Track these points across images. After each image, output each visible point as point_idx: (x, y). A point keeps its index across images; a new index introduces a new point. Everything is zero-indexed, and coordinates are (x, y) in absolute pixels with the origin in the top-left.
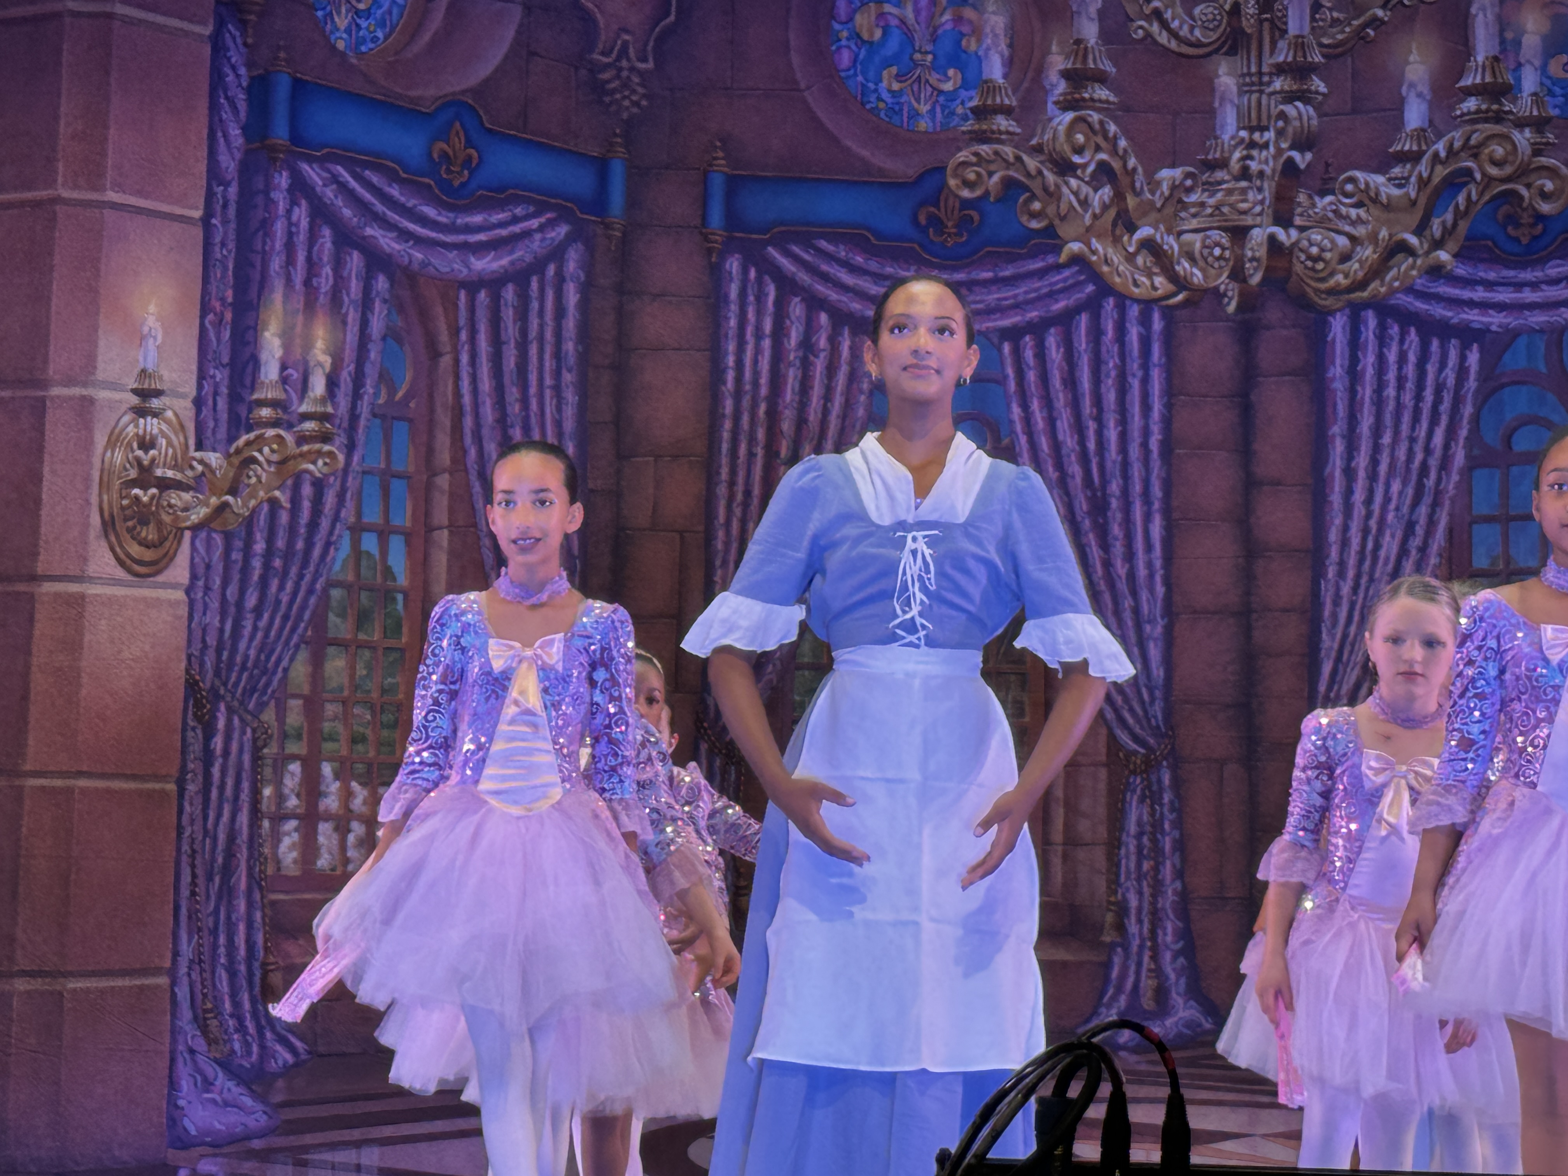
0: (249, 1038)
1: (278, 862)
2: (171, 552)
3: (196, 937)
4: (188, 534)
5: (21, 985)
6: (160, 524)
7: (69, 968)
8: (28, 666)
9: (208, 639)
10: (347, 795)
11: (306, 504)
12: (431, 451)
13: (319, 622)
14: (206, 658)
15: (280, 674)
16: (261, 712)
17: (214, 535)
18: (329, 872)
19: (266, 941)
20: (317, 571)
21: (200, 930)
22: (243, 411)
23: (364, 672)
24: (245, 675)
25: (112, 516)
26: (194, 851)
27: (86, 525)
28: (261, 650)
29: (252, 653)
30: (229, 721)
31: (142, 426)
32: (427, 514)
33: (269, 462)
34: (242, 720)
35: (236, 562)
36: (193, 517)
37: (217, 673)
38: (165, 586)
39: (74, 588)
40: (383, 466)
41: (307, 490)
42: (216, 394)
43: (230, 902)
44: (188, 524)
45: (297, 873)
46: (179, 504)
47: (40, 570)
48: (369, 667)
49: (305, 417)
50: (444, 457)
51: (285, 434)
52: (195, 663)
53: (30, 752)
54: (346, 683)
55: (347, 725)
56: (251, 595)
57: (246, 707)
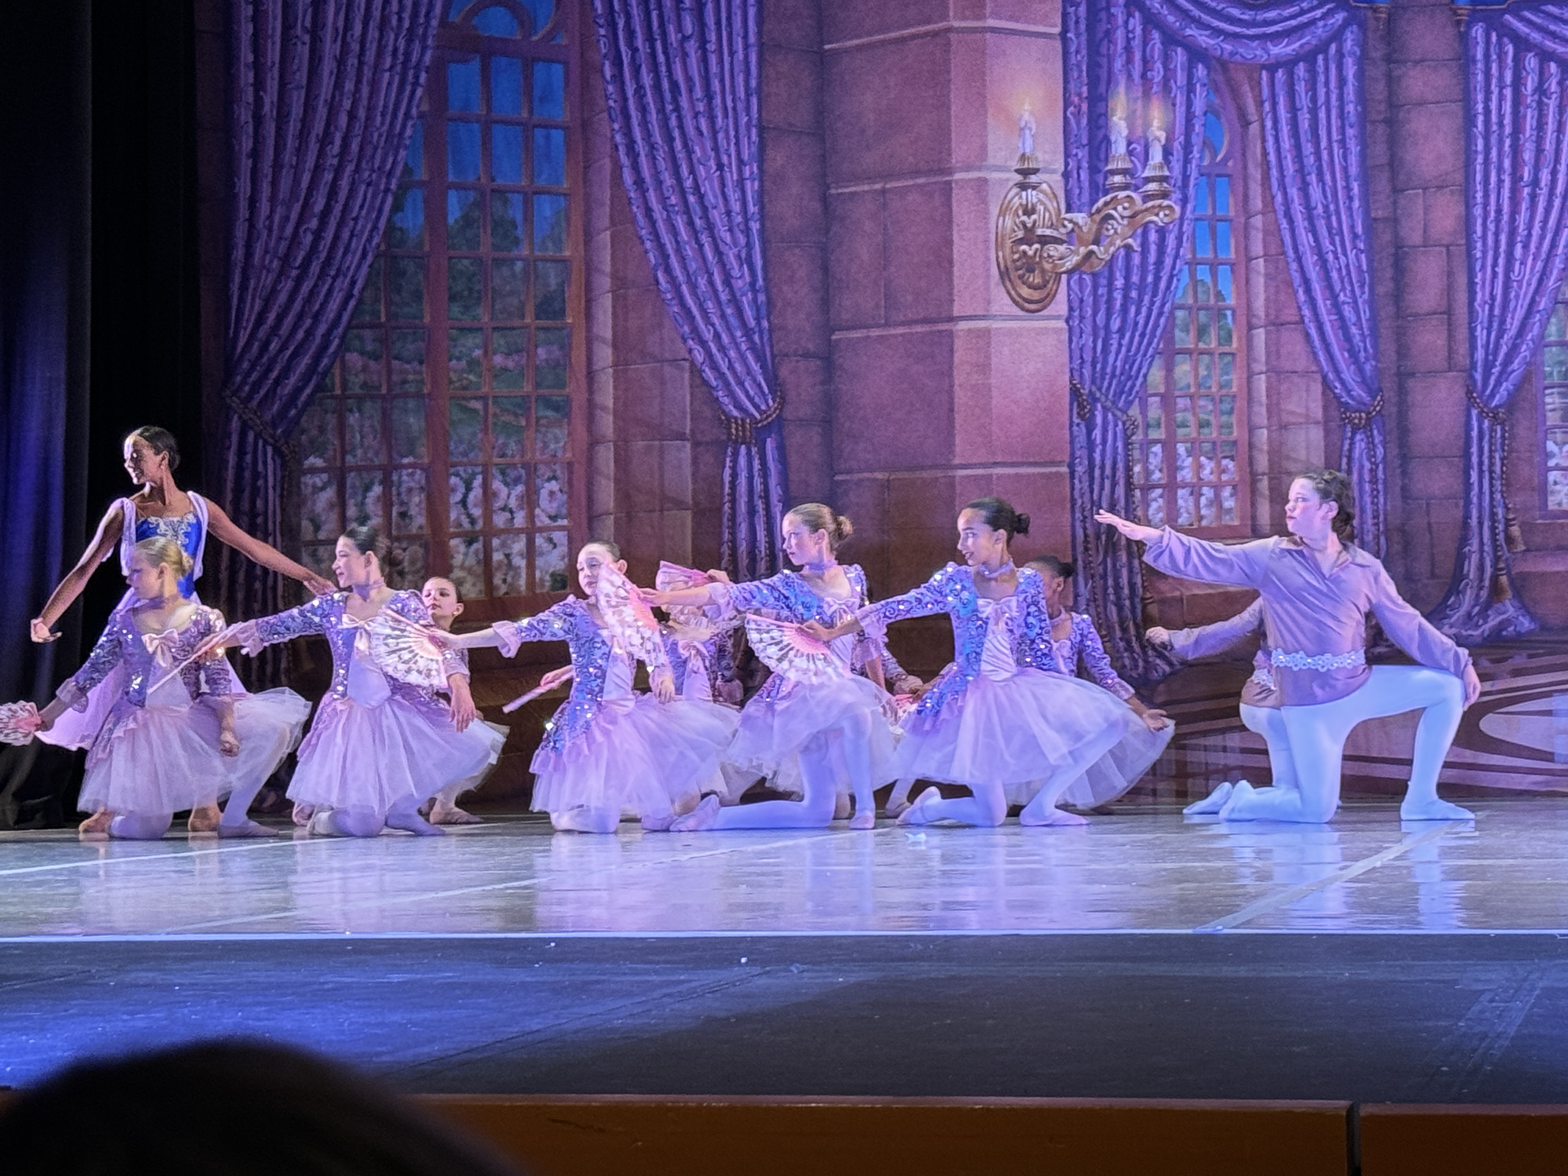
2: (1053, 292)
3: (1091, 581)
4: (1064, 277)
6: (1043, 271)
8: (952, 386)
9: (1084, 356)
10: (1200, 467)
11: (1153, 248)
12: (1246, 197)
13: (1168, 336)
14: (1084, 371)
15: (1140, 379)
16: (1128, 408)
17: (1084, 276)
19: (1143, 581)
20: (1164, 297)
21: (1093, 576)
22: (1100, 178)
23: (1206, 373)
24: (1114, 382)
25: (1006, 267)
27: (988, 277)
28: (1125, 362)
29: (1119, 363)
30: (1105, 418)
31: (1024, 197)
32: (1247, 248)
33: (1123, 217)
34: (1114, 415)
35: (1102, 296)
36: (1067, 264)
37: (1093, 382)
38: (1050, 318)
40: (1210, 212)
41: (1153, 236)
42: (1079, 168)
43: (1114, 553)
44: (1064, 269)
46: (1056, 254)
47: (956, 313)
48: (1208, 368)
49: (1148, 180)
50: (1257, 203)
51: (1133, 195)
52: (1076, 375)
53: (958, 450)
54: (1192, 382)
55: (1194, 414)
56: (1115, 320)
57: (1117, 406)
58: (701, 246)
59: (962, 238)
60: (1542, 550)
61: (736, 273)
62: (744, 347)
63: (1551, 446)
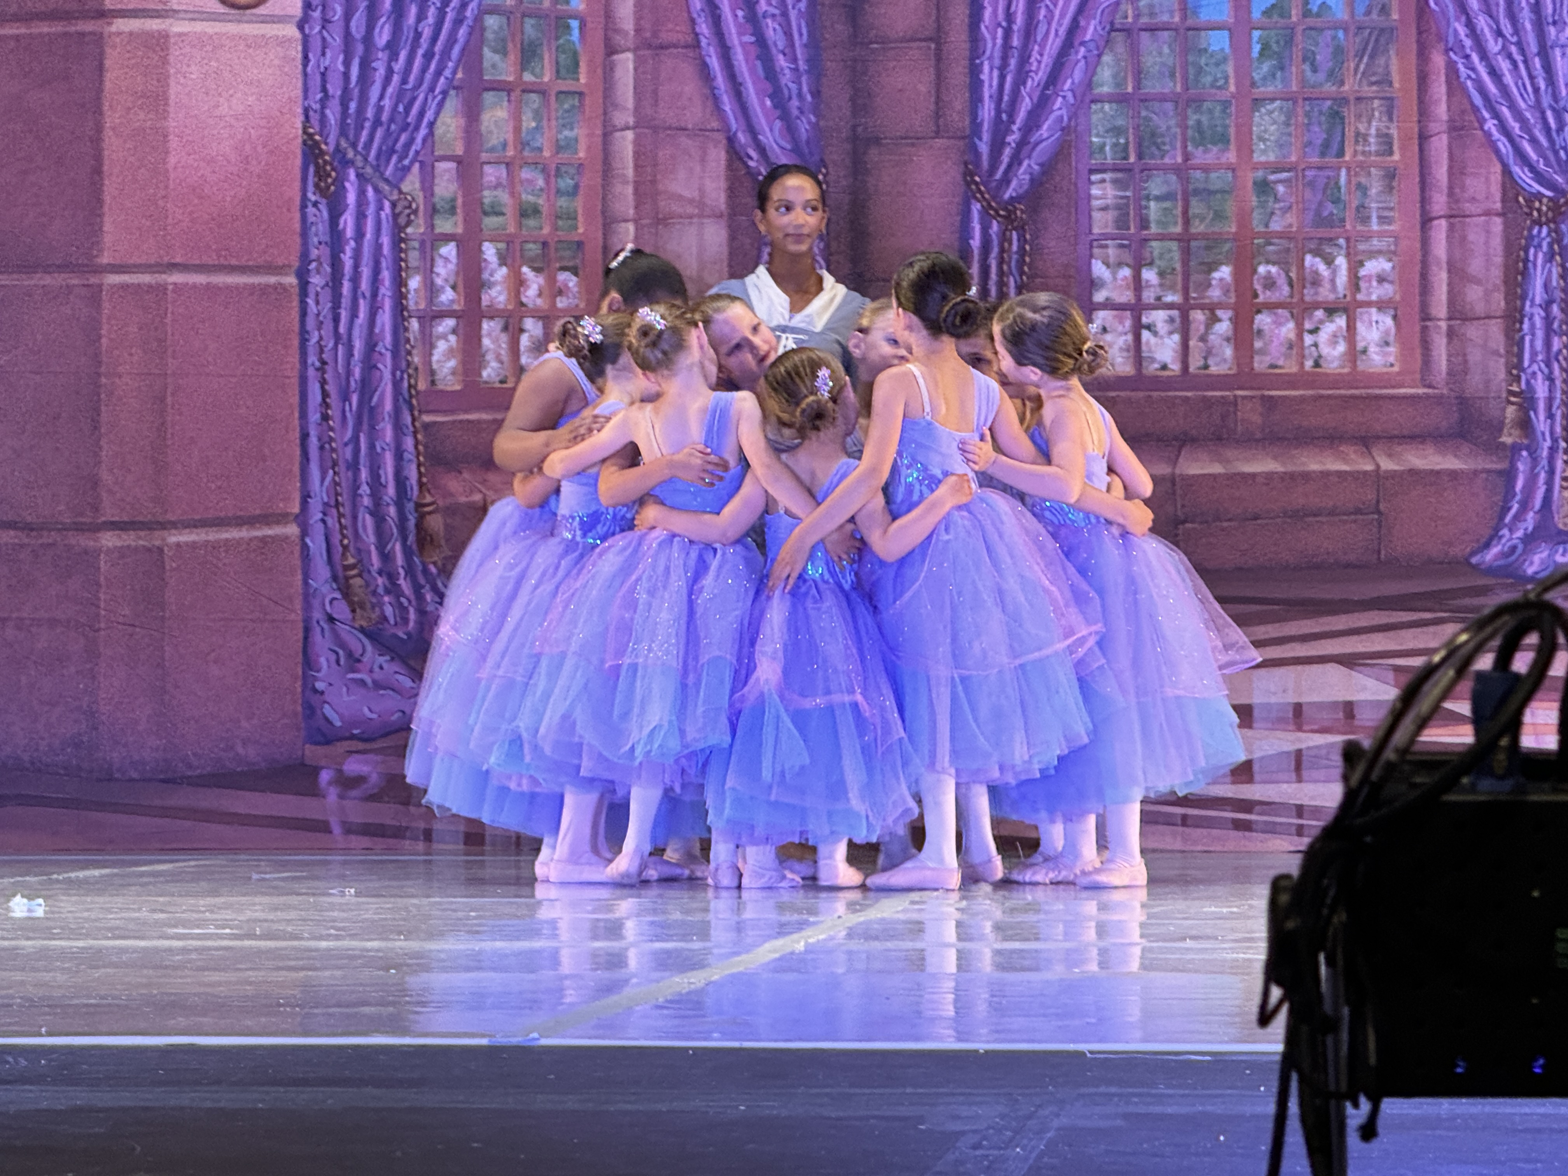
0: (403, 600)
1: (432, 373)
3: (331, 472)
5: (109, 540)
7: (170, 517)
8: (99, 129)
9: (329, 86)
10: (519, 283)
13: (472, 58)
14: (328, 112)
15: (423, 131)
16: (402, 179)
18: (498, 385)
19: (420, 474)
21: (335, 464)
24: (379, 133)
26: (324, 363)
29: (387, 103)
30: (361, 193)
34: (377, 190)
37: (343, 131)
38: (269, 19)
39: (154, 25)
43: (372, 427)
45: (458, 387)
47: (108, 5)
48: (537, 116)
52: (315, 118)
53: (108, 239)
54: (510, 139)
55: (512, 194)
56: (382, 27)
57: (382, 174)
63: (1099, 269)
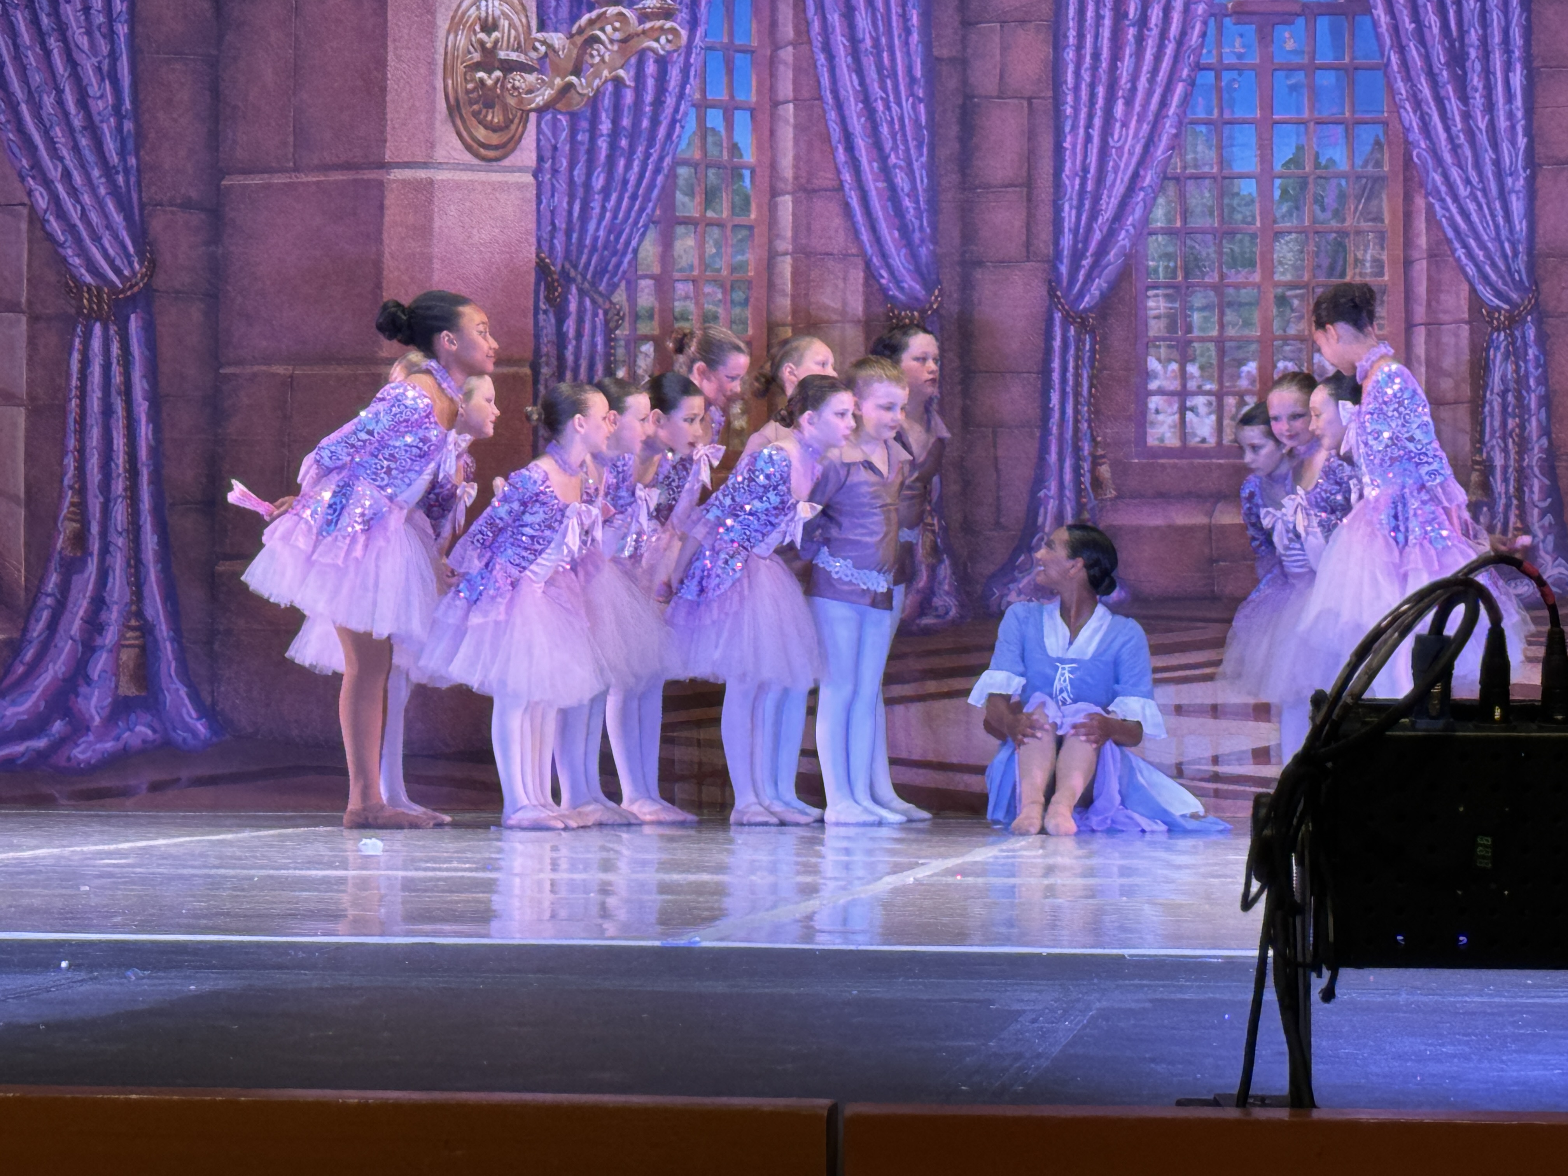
2: (518, 135)
4: (533, 116)
6: (505, 108)
8: (380, 254)
9: (557, 221)
11: (650, 83)
12: (774, 24)
13: (667, 199)
14: (556, 241)
15: (629, 256)
16: (612, 292)
17: (559, 117)
20: (663, 149)
23: (714, 251)
24: (595, 258)
25: (457, 100)
27: (432, 111)
28: (610, 232)
29: (601, 233)
30: (581, 304)
31: (483, 8)
32: (772, 89)
33: (612, 41)
34: (594, 302)
35: (582, 143)
36: (538, 100)
37: (567, 256)
38: (512, 170)
39: (422, 174)
40: (726, 40)
41: (651, 68)
44: (533, 106)
46: (523, 86)
47: (387, 159)
48: (717, 244)
50: (787, 31)
51: (626, 11)
52: (545, 246)
54: (696, 262)
55: (697, 303)
56: (598, 176)
57: (597, 289)
58: (48, 53)
59: (399, 58)
60: (1139, 496)
61: (94, 90)
62: (102, 191)
63: (1153, 364)
